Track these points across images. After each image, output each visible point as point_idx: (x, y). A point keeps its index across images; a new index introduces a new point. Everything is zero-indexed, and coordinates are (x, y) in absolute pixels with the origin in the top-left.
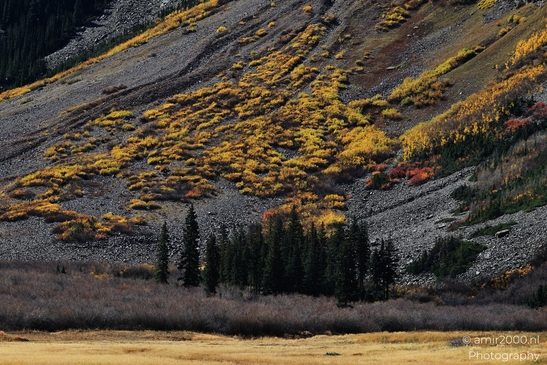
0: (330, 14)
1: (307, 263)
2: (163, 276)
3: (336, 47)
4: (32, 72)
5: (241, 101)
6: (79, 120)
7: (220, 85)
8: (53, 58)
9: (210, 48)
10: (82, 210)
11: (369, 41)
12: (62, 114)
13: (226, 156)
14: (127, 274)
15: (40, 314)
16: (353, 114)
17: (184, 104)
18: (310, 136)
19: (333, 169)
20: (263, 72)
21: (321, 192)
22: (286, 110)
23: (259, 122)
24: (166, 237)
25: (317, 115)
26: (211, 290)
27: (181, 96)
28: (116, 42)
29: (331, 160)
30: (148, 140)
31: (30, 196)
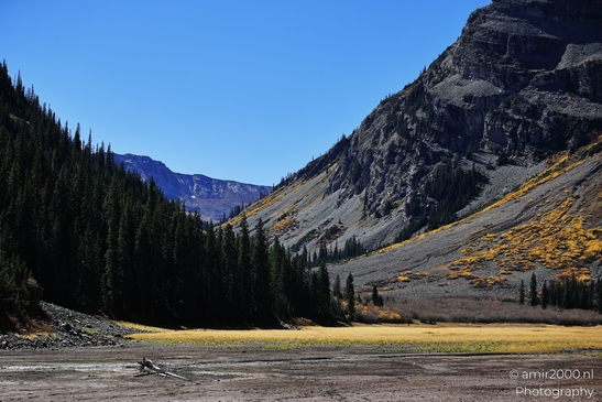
0: (576, 193)
1: (580, 297)
2: (522, 301)
3: (579, 207)
4: (451, 218)
5: (542, 230)
6: (474, 238)
7: (532, 223)
8: (460, 213)
9: (527, 208)
10: (481, 274)
11: (593, 204)
12: (467, 235)
13: (538, 253)
14: (504, 301)
15: (482, 316)
16: (590, 235)
17: (518, 231)
18: (572, 244)
19: (583, 257)
20: (550, 218)
21: (579, 267)
22: (561, 233)
23: (550, 238)
24: (523, 286)
25: (574, 235)
26: (544, 307)
27: (516, 228)
28: (486, 206)
29: (582, 254)
30: (504, 246)
31: (458, 269)
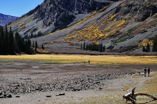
0: (97, 22)
2: (81, 49)
3: (98, 25)
4: (66, 27)
5: (88, 31)
6: (71, 32)
7: (86, 29)
8: (68, 26)
9: (85, 25)
11: (102, 25)
12: (69, 32)
13: (87, 36)
15: (70, 52)
16: (100, 32)
17: (82, 31)
18: (96, 34)
19: (98, 38)
20: (90, 28)
21: (97, 40)
22: (93, 32)
23: (90, 33)
24: (82, 45)
25: (96, 32)
27: (82, 30)
28: (74, 24)
29: (98, 37)
30: (78, 35)
